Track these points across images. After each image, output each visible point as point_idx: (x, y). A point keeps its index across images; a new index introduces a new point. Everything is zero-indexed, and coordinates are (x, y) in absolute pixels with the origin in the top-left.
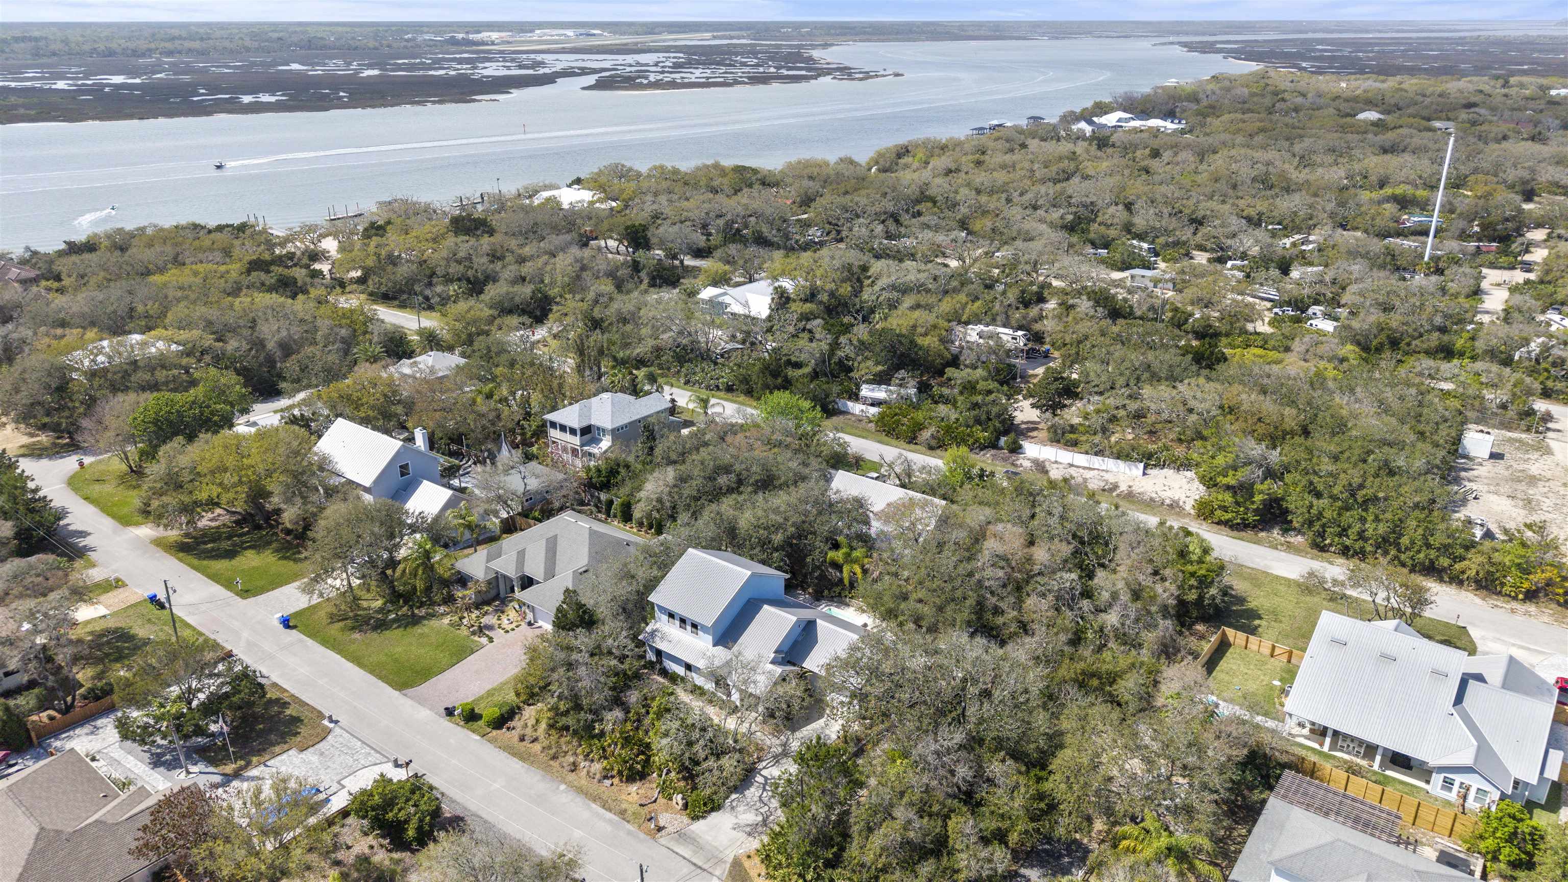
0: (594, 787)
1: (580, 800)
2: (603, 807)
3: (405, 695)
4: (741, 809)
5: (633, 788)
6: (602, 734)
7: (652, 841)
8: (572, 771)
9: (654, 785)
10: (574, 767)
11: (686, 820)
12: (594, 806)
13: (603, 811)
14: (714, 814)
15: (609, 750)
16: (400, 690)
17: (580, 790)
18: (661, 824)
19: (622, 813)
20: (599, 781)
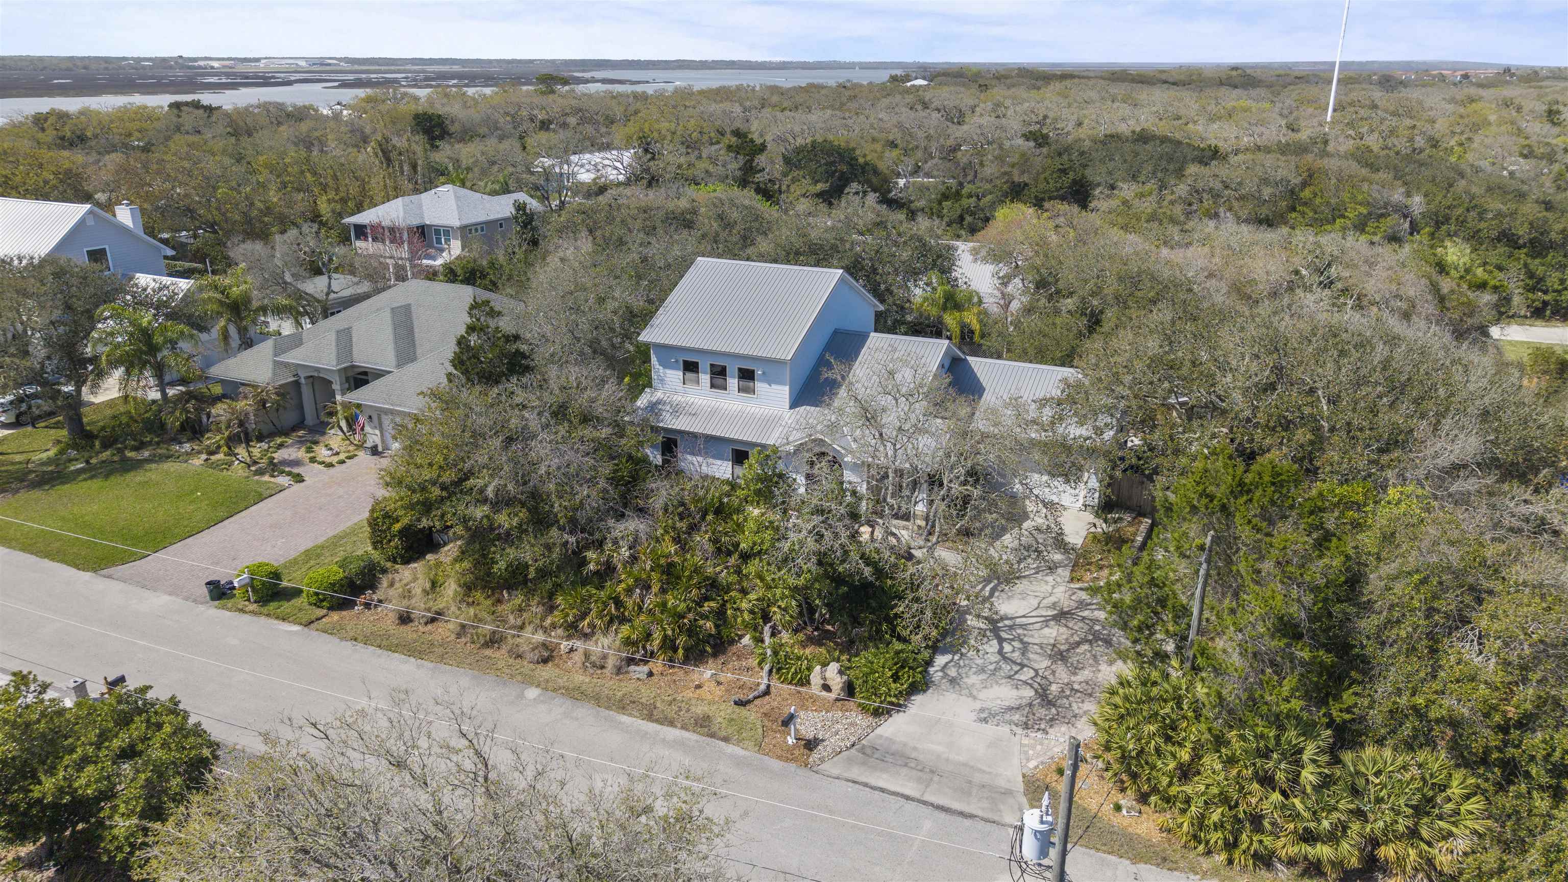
0: (609, 684)
1: (585, 712)
2: (650, 717)
3: (109, 577)
4: (973, 679)
5: (706, 673)
6: (608, 571)
7: (803, 772)
8: (545, 661)
9: (753, 662)
10: (547, 656)
11: (862, 720)
12: (625, 719)
13: (652, 727)
14: (918, 699)
15: (629, 603)
16: (95, 571)
17: (576, 694)
18: (809, 733)
19: (703, 724)
20: (619, 671)
